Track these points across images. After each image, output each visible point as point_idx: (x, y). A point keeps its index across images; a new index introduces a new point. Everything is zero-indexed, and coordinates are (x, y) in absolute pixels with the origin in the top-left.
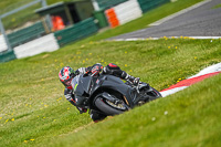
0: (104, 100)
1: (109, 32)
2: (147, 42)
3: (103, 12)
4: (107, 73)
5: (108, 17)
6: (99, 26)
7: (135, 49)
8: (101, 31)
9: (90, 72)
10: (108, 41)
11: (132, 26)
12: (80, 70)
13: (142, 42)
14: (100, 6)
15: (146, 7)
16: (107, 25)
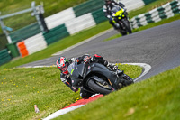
0: (95, 81)
2: (51, 68)
4: (94, 61)
6: (12, 56)
7: (41, 74)
8: (14, 60)
9: (82, 60)
10: (19, 68)
11: (38, 56)
12: (73, 59)
13: (47, 69)
14: (12, 40)
15: (50, 40)
16: (19, 55)
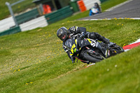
1: (79, 14)
3: (76, 2)
5: (79, 5)
6: (73, 11)
7: (96, 26)
16: (79, 10)
